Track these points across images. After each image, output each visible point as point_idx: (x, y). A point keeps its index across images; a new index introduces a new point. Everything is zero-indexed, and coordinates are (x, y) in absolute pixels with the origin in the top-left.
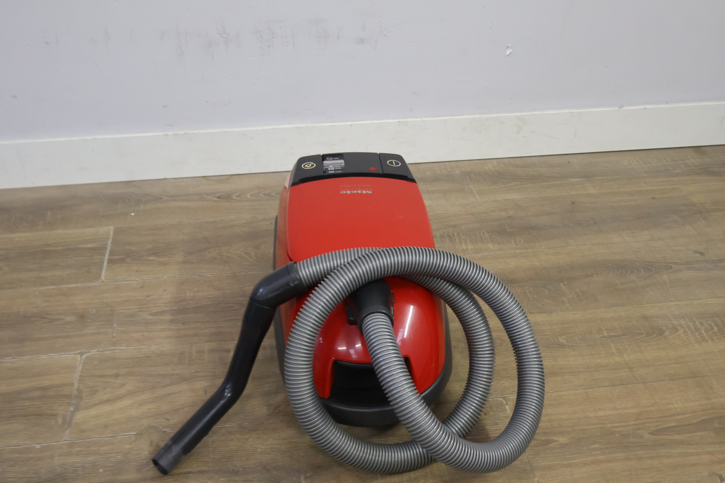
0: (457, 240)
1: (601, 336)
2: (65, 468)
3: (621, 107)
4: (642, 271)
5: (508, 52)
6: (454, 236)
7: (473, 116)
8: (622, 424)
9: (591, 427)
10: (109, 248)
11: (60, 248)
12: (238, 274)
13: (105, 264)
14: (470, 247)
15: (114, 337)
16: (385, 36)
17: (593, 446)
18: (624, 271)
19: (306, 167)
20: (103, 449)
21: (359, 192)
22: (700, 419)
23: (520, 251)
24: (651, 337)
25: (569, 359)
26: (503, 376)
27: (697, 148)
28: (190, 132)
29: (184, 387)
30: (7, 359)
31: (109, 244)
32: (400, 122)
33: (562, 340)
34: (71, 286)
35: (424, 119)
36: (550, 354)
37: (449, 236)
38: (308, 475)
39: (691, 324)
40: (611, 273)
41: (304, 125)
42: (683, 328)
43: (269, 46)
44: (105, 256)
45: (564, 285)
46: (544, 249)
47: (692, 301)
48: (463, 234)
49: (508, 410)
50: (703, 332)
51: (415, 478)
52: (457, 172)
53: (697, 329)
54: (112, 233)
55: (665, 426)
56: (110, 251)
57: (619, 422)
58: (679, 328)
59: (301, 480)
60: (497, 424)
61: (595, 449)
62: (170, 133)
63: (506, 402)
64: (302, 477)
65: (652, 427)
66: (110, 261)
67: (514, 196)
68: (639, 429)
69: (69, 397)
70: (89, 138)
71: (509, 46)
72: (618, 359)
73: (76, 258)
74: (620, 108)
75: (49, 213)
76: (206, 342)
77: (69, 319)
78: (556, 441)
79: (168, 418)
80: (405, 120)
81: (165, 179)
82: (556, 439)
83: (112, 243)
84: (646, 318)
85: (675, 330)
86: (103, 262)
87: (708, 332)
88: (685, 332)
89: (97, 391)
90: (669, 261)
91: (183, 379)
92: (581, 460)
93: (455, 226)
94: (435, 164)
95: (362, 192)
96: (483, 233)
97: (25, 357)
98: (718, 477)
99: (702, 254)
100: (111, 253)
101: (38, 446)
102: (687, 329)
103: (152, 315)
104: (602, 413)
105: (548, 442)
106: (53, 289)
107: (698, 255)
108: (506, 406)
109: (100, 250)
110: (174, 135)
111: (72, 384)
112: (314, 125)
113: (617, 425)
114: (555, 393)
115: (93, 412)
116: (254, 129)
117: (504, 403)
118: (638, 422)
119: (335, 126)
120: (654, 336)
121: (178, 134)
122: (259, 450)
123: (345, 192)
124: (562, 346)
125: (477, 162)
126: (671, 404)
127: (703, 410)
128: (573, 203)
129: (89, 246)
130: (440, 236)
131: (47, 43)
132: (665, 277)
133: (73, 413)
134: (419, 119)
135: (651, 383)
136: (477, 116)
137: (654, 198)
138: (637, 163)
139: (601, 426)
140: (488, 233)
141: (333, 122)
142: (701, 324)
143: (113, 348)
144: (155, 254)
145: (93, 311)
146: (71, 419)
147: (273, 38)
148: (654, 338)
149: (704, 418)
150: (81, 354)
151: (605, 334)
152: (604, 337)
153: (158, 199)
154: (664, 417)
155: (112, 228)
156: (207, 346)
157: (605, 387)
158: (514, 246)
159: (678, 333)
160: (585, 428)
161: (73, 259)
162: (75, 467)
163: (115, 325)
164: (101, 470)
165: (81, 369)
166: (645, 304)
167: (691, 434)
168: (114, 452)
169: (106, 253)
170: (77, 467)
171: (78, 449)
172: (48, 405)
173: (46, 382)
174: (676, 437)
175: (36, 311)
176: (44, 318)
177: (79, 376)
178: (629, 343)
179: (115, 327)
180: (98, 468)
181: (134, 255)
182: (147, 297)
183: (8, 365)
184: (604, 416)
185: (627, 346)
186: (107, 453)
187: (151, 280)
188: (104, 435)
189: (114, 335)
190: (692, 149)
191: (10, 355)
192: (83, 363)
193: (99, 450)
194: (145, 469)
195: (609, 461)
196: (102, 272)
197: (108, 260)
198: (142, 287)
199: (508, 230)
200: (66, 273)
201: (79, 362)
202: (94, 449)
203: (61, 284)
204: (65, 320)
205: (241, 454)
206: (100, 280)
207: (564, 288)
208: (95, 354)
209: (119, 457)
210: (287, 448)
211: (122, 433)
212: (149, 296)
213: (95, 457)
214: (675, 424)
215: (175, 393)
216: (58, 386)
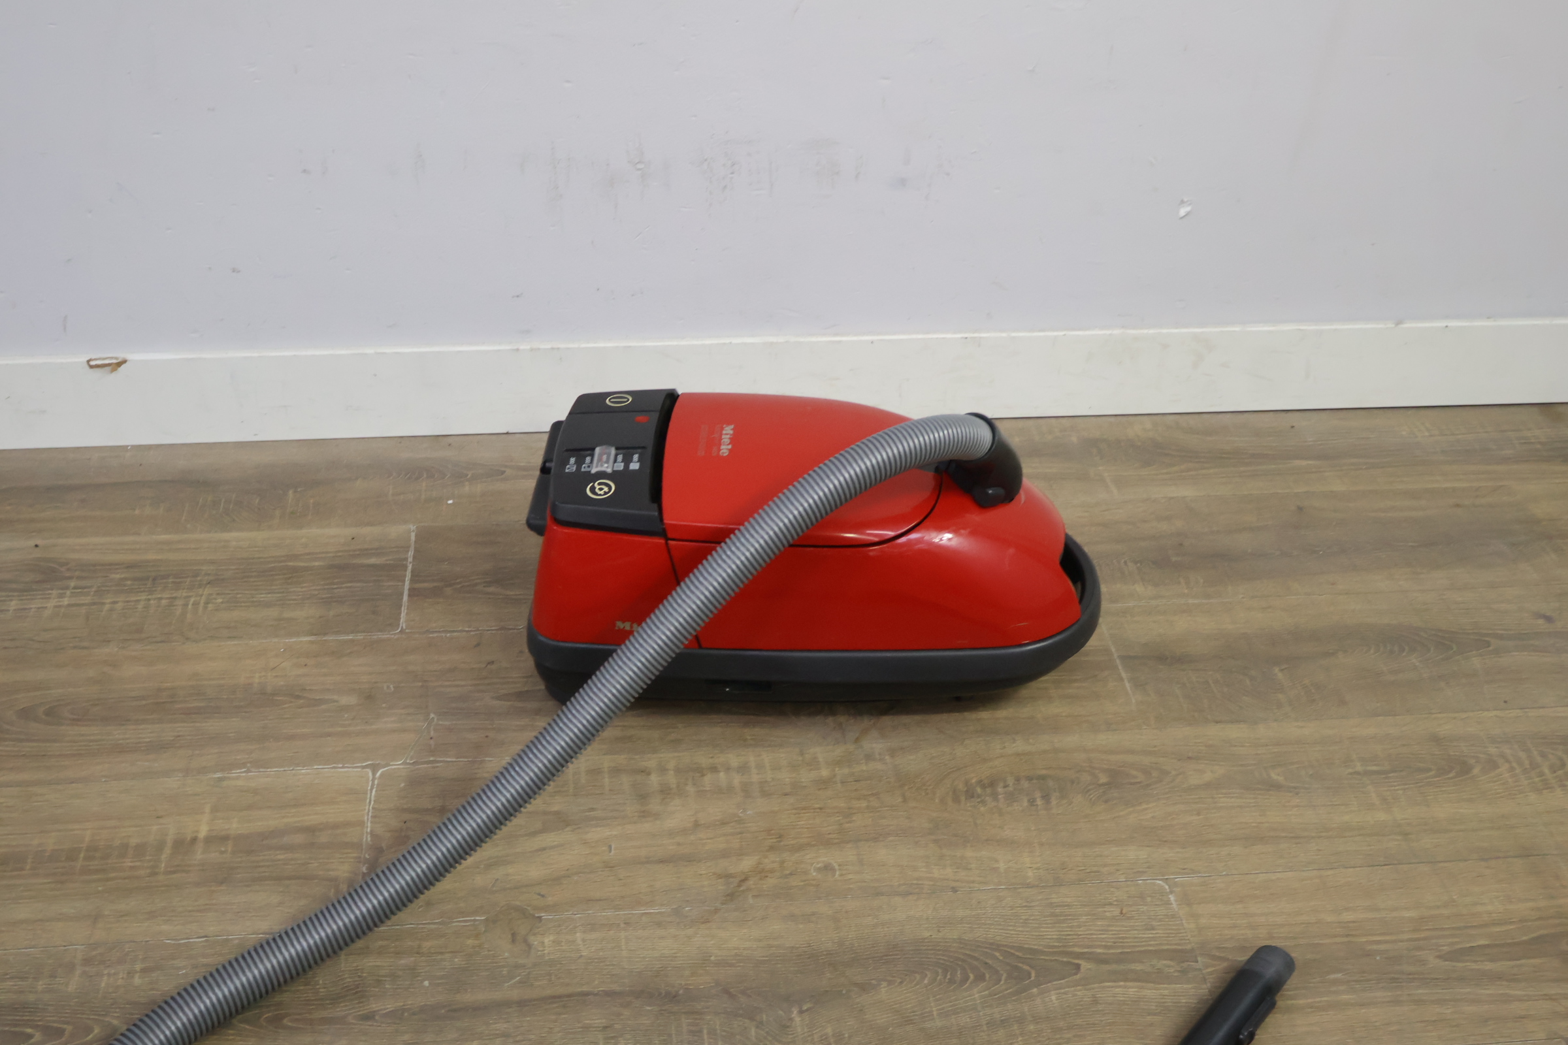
1: (1350, 770)
2: (359, 977)
3: (1399, 323)
4: (1432, 649)
5: (1182, 212)
7: (1108, 332)
8: (1388, 938)
9: (1328, 941)
10: (410, 567)
11: (317, 564)
13: (405, 598)
15: (431, 738)
16: (948, 174)
17: (1332, 976)
18: (1396, 648)
20: (427, 945)
22: (1535, 934)
23: (1196, 601)
24: (1447, 777)
25: (1289, 813)
26: (1165, 839)
27: (1546, 407)
28: (562, 346)
29: (568, 836)
30: (235, 773)
31: (410, 559)
32: (966, 338)
33: (1276, 776)
34: (344, 637)
35: (1014, 334)
36: (1253, 801)
38: (805, 1008)
39: (1522, 755)
40: (1372, 651)
41: (781, 339)
42: (1508, 761)
43: (725, 187)
44: (404, 582)
45: (1282, 670)
47: (1527, 710)
49: (1173, 902)
50: (1546, 771)
51: (1002, 1021)
52: (1074, 439)
53: (1534, 766)
54: (413, 536)
55: (1468, 945)
56: (412, 572)
57: (1381, 934)
58: (1501, 761)
59: (793, 1016)
61: (1336, 982)
62: (524, 346)
63: (1169, 887)
64: (795, 1011)
65: (1444, 946)
66: (413, 593)
67: (1186, 492)
68: (1419, 948)
69: (358, 846)
70: (370, 351)
71: (1185, 200)
72: (1381, 816)
73: (349, 585)
74: (1397, 324)
75: (291, 494)
76: (605, 754)
77: (345, 700)
79: (542, 894)
80: (976, 335)
81: (508, 433)
83: (414, 557)
84: (1436, 739)
85: (1492, 764)
86: (402, 594)
87: (1555, 772)
88: (1512, 769)
90: (1485, 631)
91: (567, 822)
92: (1310, 1001)
94: (1031, 422)
96: (1125, 562)
97: (269, 770)
99: (1549, 619)
100: (415, 577)
102: (1514, 765)
103: (499, 698)
104: (1348, 916)
106: (312, 642)
107: (1541, 621)
108: (1170, 896)
109: (394, 570)
110: (532, 350)
111: (361, 824)
112: (802, 340)
113: (1378, 938)
116: (684, 343)
117: (1166, 889)
118: (1416, 936)
119: (840, 342)
120: (1451, 775)
121: (539, 349)
122: (712, 958)
124: (1277, 787)
125: (1112, 419)
126: (1481, 904)
127: (1540, 919)
128: (1300, 509)
129: (373, 561)
131: (305, 171)
132: (1476, 662)
134: (1004, 335)
135: (1442, 864)
136: (1116, 332)
137: (1458, 506)
138: (1427, 434)
139: (1346, 939)
140: (1136, 563)
141: (836, 335)
142: (1543, 755)
143: (432, 759)
144: (497, 582)
145: (388, 687)
147: (732, 173)
148: (1452, 778)
149: (1542, 932)
150: (374, 768)
151: (1359, 767)
152: (1358, 773)
153: (497, 473)
154: (1466, 927)
155: (412, 527)
157: (1357, 867)
158: (1186, 591)
159: (1500, 770)
160: (1316, 942)
161: (344, 585)
162: (378, 976)
163: (432, 715)
164: (426, 983)
165: (375, 796)
166: (1436, 713)
167: (1518, 962)
168: (447, 950)
169: (405, 576)
170: (383, 976)
171: (380, 943)
172: (321, 861)
173: (312, 817)
174: (1488, 966)
175: (282, 683)
176: (298, 697)
177: (373, 808)
178: (1402, 787)
179: (433, 718)
180: (419, 978)
181: (458, 581)
182: (489, 663)
183: (240, 783)
184: (1354, 922)
185: (1401, 792)
186: (435, 953)
187: (493, 632)
188: (426, 920)
189: (432, 733)
190: (1535, 409)
191: (243, 765)
192: (378, 785)
193: (419, 947)
194: (506, 984)
195: (1362, 1005)
196: (400, 613)
197: (409, 589)
198: (478, 645)
199: (1174, 559)
200: (331, 613)
201: (370, 783)
202: (410, 943)
203: (325, 634)
204: (337, 701)
205: (681, 964)
206: (398, 629)
207: (1280, 675)
208: (398, 769)
209: (456, 960)
210: (763, 957)
211: (459, 918)
212: (492, 663)
213: (412, 959)
214: (1487, 943)
215: (552, 848)
216: (336, 826)
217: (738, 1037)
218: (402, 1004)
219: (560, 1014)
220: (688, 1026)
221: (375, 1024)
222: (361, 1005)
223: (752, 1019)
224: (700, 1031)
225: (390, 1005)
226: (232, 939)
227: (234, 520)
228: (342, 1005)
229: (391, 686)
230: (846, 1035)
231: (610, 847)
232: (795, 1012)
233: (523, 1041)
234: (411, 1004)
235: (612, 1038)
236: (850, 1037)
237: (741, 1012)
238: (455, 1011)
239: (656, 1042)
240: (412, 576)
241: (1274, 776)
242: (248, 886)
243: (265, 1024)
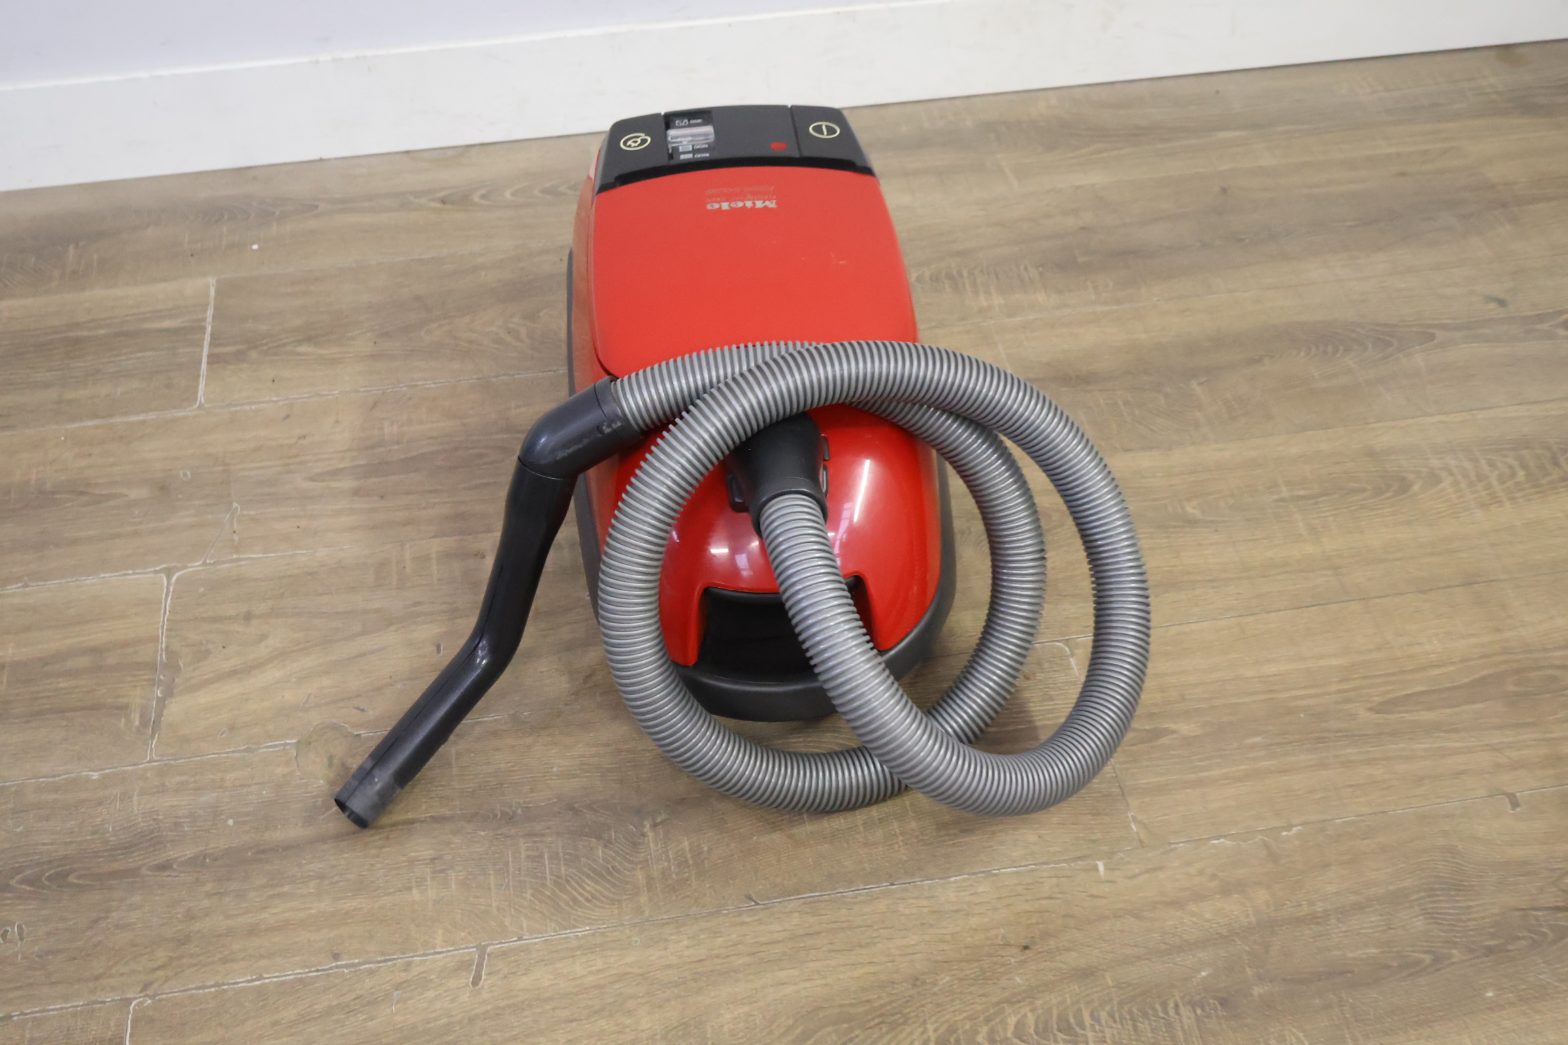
0: (967, 286)
1: (1275, 497)
2: (154, 820)
4: (1370, 346)
6: (961, 276)
8: (1313, 691)
9: (1246, 700)
10: (209, 329)
11: (102, 332)
12: (494, 380)
13: (204, 366)
14: (996, 302)
15: (234, 532)
17: (1250, 741)
18: (1330, 349)
19: (630, 146)
20: (230, 776)
21: (749, 204)
22: (1476, 676)
23: (1106, 309)
24: (1383, 497)
25: (1206, 552)
27: (1505, 51)
28: (368, 53)
29: (391, 637)
30: (11, 589)
31: (209, 319)
32: (838, 13)
33: (1191, 509)
34: (133, 418)
36: (1166, 540)
37: (950, 277)
38: (659, 820)
39: (1468, 465)
40: (1302, 354)
41: (623, 28)
42: (1451, 474)
44: (202, 347)
45: (1200, 384)
46: (1158, 300)
47: (1474, 412)
48: (982, 271)
49: (1075, 667)
50: (1495, 483)
51: (879, 819)
52: (969, 123)
53: (1481, 477)
54: (212, 292)
55: (1404, 693)
56: (212, 334)
57: (1305, 688)
58: (1444, 474)
59: (645, 830)
60: (1051, 699)
61: (1253, 747)
62: (324, 57)
63: (1070, 651)
64: (647, 824)
65: (1376, 696)
66: (214, 359)
67: (1096, 178)
68: (1348, 701)
69: (152, 666)
70: (143, 74)
72: (1309, 549)
73: (139, 355)
75: (71, 250)
76: (433, 537)
77: (134, 494)
78: (1174, 732)
79: (361, 707)
80: (850, 8)
81: (321, 160)
82: (1173, 726)
83: (214, 317)
84: (1371, 453)
85: (1434, 479)
86: (200, 362)
87: (1504, 483)
88: (1456, 483)
89: (208, 652)
90: (1430, 322)
91: (387, 621)
92: (1224, 771)
93: (963, 253)
94: (920, 106)
95: (754, 204)
96: (1026, 269)
97: (49, 583)
98: (1507, 800)
99: (1502, 303)
100: (216, 340)
101: (95, 776)
102: (1459, 477)
103: (311, 479)
104: (1270, 669)
105: (1157, 734)
106: (97, 427)
107: (1492, 306)
108: (1071, 660)
109: (190, 333)
110: (334, 60)
111: (156, 639)
112: (647, 27)
113: (1304, 692)
114: (1176, 627)
115: (204, 698)
116: (510, 40)
117: (1066, 652)
118: (1345, 686)
119: (692, 27)
120: (1388, 495)
121: (342, 59)
122: (555, 769)
123: (716, 206)
124: (1192, 522)
125: (1013, 97)
126: (1418, 644)
127: (1483, 656)
128: (1224, 190)
129: (166, 324)
130: (931, 278)
132: (1419, 359)
133: (162, 702)
135: (1377, 600)
137: (1403, 174)
138: (1370, 90)
139: (1269, 696)
140: (1037, 267)
141: (688, 18)
142: (1492, 464)
143: (235, 556)
144: (309, 339)
145: (185, 475)
146: (159, 715)
148: (1388, 498)
149: (1485, 673)
150: (169, 572)
151: (1285, 492)
152: (1282, 500)
153: (309, 208)
154: (1401, 672)
155: (212, 280)
156: (435, 546)
157: (1281, 610)
158: (1093, 297)
159: (1441, 486)
160: (1235, 701)
161: (133, 356)
162: (176, 817)
163: (235, 505)
164: (231, 822)
165: (170, 606)
166: (1373, 423)
167: (1457, 709)
168: (255, 782)
169: (204, 339)
170: (180, 817)
171: (178, 779)
172: (109, 686)
173: (97, 635)
174: (1425, 716)
175: (63, 478)
176: (82, 493)
177: (167, 620)
178: (1334, 512)
179: (236, 508)
180: (223, 817)
181: (264, 342)
182: (300, 438)
183: (16, 600)
184: (1275, 675)
185: (1330, 519)
186: (240, 786)
187: (305, 400)
188: (230, 748)
189: (235, 527)
190: (1493, 53)
191: (18, 579)
192: (173, 592)
193: (222, 780)
194: (322, 817)
195: (1283, 772)
196: (197, 386)
197: (209, 356)
198: (288, 416)
199: (1081, 260)
200: (120, 390)
201: (165, 590)
202: (211, 776)
203: (111, 416)
204: (127, 496)
205: (519, 779)
206: (196, 403)
207: (1198, 390)
208: (197, 571)
209: (264, 792)
210: (612, 764)
211: (267, 743)
212: (304, 437)
213: (215, 794)
214: (1424, 689)
215: (372, 652)
216: (125, 645)
217: (582, 859)
218: (203, 848)
219: (382, 847)
220: (527, 850)
221: (173, 874)
222: (157, 853)
223: (599, 838)
224: (541, 856)
225: (190, 852)
226: (9, 787)
227: (6, 286)
228: (135, 854)
229: (188, 473)
230: (706, 849)
231: (438, 647)
232: (648, 826)
233: (341, 881)
234: (214, 848)
235: (442, 871)
236: (710, 850)
237: (587, 830)
238: (263, 852)
239: (491, 872)
240: (211, 338)
241: (1189, 510)
242: (27, 722)
243: (47, 883)
